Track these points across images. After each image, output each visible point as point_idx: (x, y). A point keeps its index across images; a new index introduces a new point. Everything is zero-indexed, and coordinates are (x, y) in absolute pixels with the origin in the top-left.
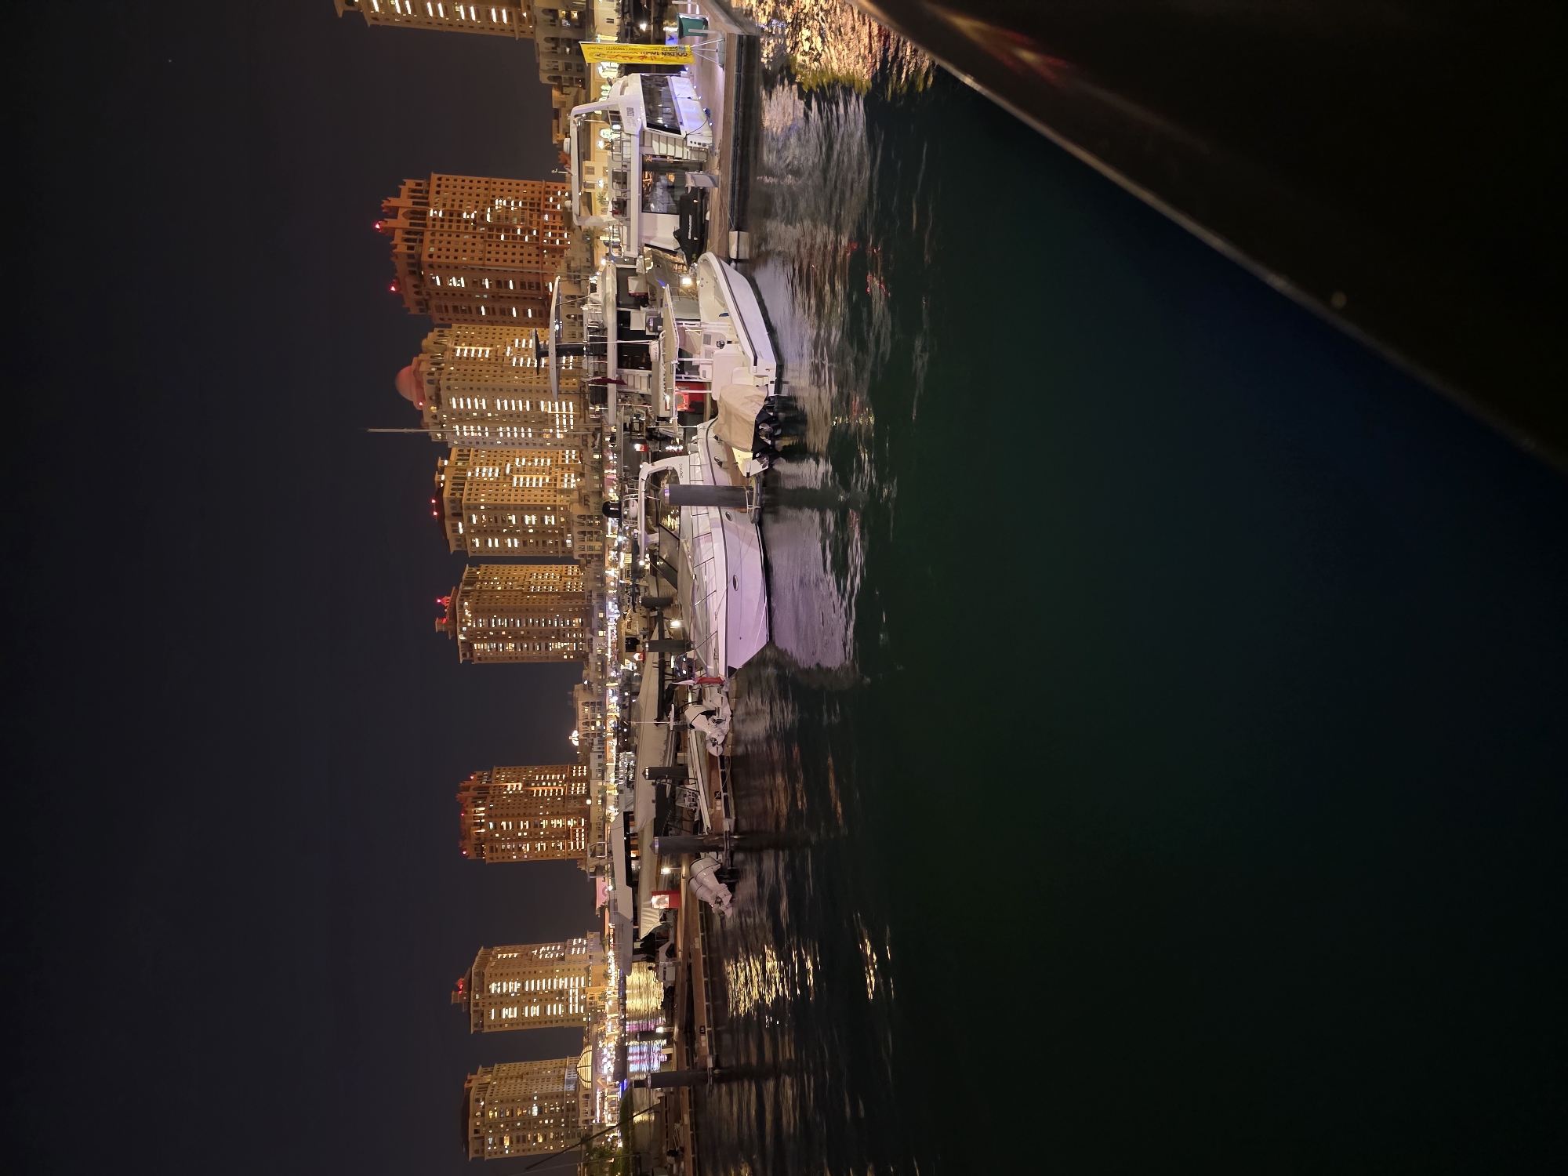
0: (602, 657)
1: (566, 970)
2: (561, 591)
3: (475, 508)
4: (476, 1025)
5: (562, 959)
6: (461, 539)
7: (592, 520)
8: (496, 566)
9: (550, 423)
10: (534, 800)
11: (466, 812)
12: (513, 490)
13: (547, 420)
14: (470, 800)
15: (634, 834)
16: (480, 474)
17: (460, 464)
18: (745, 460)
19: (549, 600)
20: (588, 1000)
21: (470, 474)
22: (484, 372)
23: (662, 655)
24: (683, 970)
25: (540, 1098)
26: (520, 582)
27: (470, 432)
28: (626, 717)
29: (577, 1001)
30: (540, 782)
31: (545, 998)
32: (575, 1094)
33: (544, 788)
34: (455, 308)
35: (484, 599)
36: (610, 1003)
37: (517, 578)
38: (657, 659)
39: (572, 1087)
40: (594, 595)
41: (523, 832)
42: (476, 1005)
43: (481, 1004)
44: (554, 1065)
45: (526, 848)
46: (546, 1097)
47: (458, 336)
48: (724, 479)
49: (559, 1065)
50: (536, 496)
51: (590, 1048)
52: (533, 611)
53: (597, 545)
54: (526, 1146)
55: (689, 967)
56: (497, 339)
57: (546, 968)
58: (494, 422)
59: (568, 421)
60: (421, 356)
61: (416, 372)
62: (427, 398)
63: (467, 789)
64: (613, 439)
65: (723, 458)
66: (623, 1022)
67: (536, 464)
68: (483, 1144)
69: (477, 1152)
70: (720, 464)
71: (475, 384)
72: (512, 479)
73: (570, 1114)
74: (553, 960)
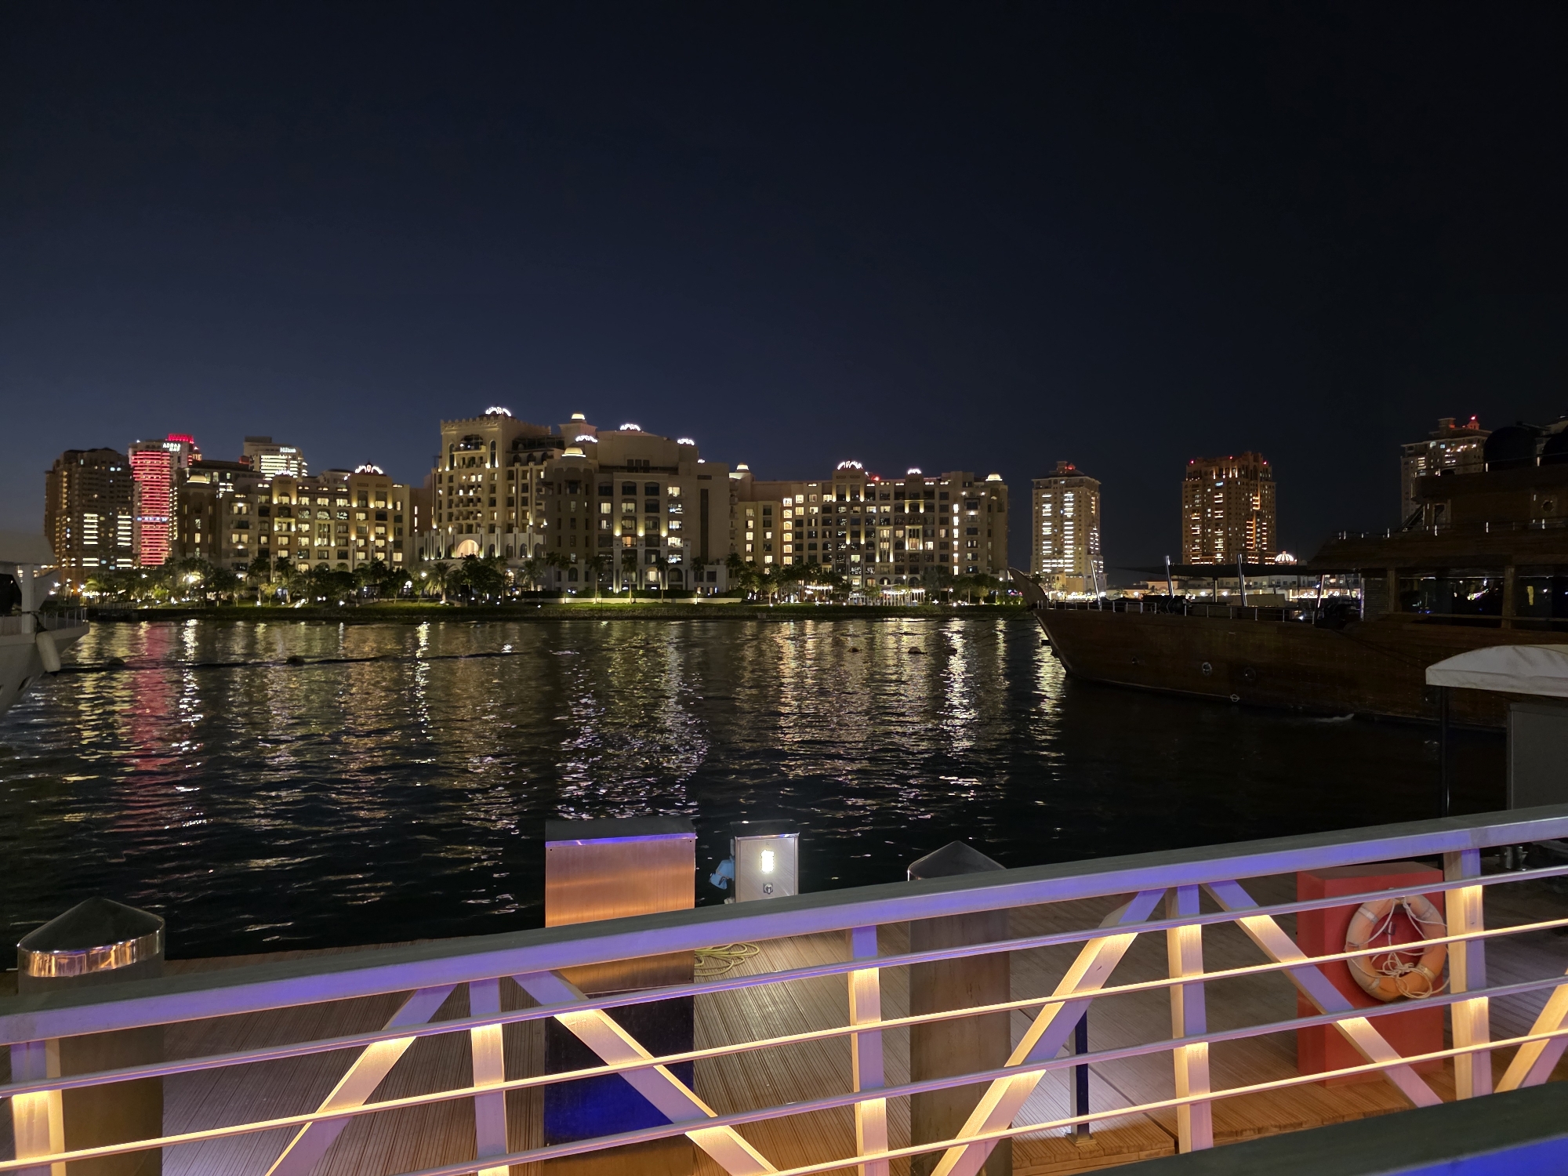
1: (1080, 556)
4: (1038, 483)
5: (1089, 552)
10: (1243, 522)
11: (1233, 460)
14: (1245, 463)
20: (1056, 575)
29: (1054, 566)
30: (1261, 526)
31: (1057, 540)
33: (1254, 531)
41: (1211, 513)
42: (1056, 482)
43: (1055, 486)
45: (1195, 517)
57: (1082, 539)
63: (1256, 460)
74: (1089, 545)
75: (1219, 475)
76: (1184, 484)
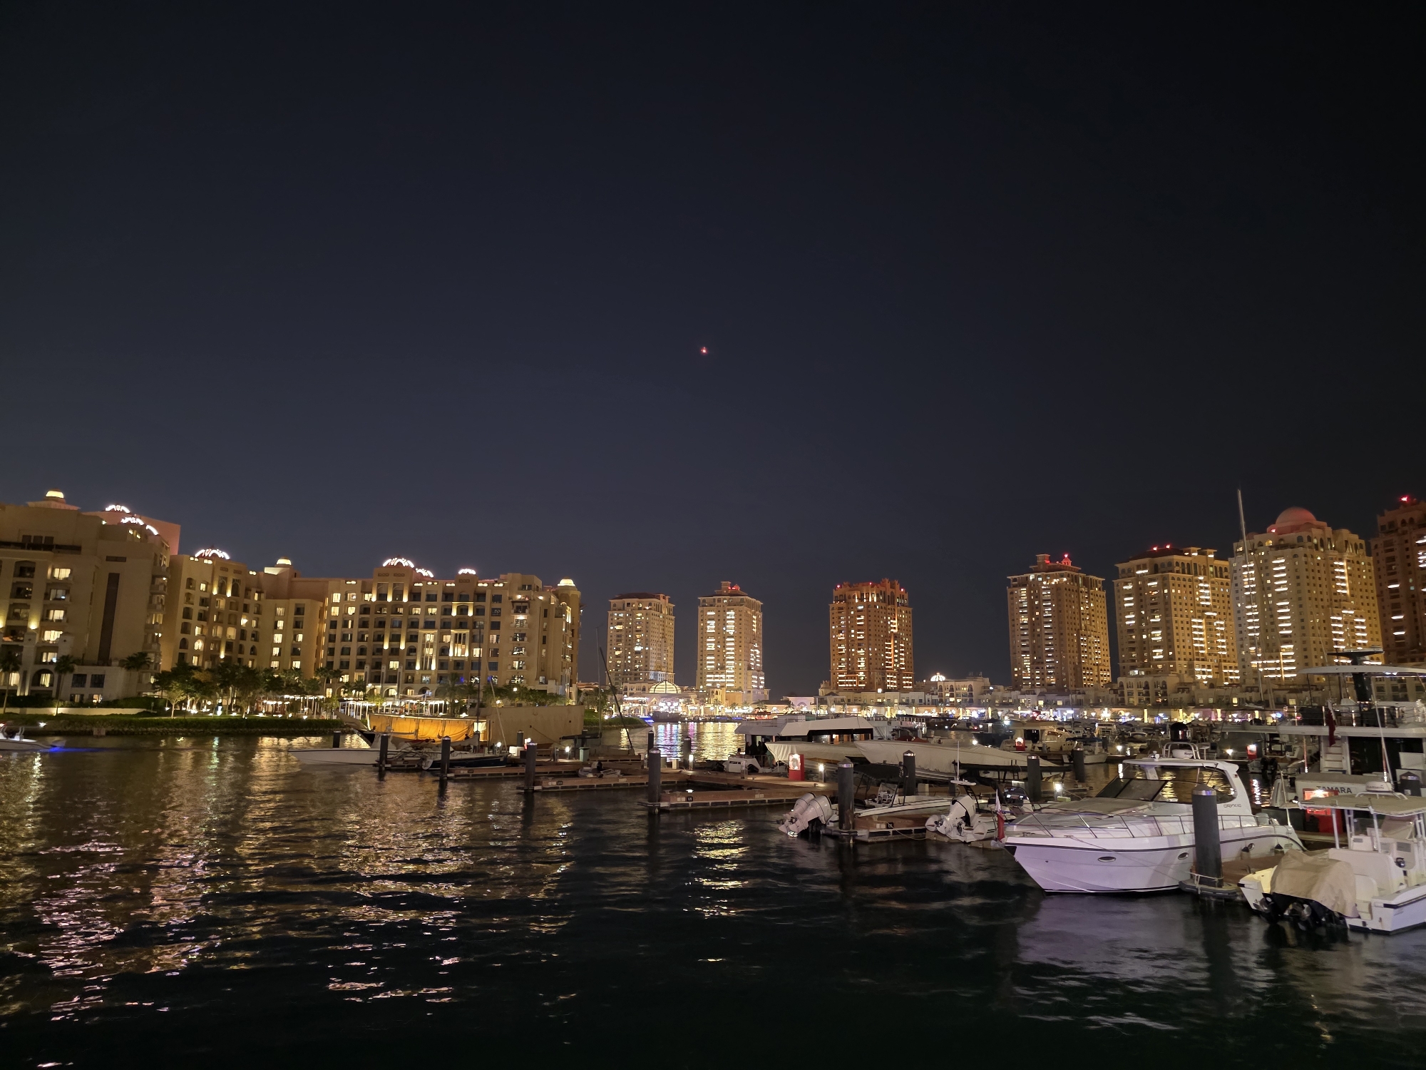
0: (1016, 704)
1: (740, 671)
2: (1083, 666)
3: (1164, 584)
4: (704, 601)
5: (749, 668)
6: (1130, 573)
7: (1162, 695)
8: (1105, 605)
9: (1268, 654)
10: (882, 643)
11: (872, 586)
12: (1188, 619)
13: (1271, 650)
14: (883, 589)
15: (852, 737)
16: (1202, 588)
17: (1211, 569)
18: (1259, 884)
19: (1072, 654)
20: (716, 690)
21: (1201, 578)
22: (1320, 589)
23: (1024, 769)
24: (738, 781)
25: (647, 652)
26: (1088, 627)
27: (1248, 577)
28: (960, 726)
29: (716, 680)
30: (899, 648)
31: (720, 655)
32: (647, 680)
33: (892, 652)
34: (1393, 559)
35: (1070, 596)
36: (712, 708)
37: (1093, 624)
38: (1020, 764)
39: (651, 677)
40: (1080, 697)
41: (854, 634)
42: (719, 601)
43: (719, 604)
44: (669, 662)
45: (841, 636)
46: (646, 657)
47: (1358, 563)
48: (1229, 853)
49: (669, 667)
50: (1183, 641)
51: (680, 691)
52: (1061, 640)
53: (1134, 700)
54: (614, 642)
55: (739, 787)
56: (1362, 600)
57: (743, 656)
58: (1263, 600)
59: (1272, 672)
60: (1329, 530)
61: (1309, 525)
62: (1281, 536)
63: (892, 587)
64: (1257, 722)
65: (1254, 853)
66: (696, 720)
67: (1219, 640)
68: (619, 610)
69: (615, 605)
70: (1246, 850)
71: (1304, 580)
72: (1199, 618)
73: (633, 676)
74: (749, 661)
75: (861, 599)
76: (831, 606)
